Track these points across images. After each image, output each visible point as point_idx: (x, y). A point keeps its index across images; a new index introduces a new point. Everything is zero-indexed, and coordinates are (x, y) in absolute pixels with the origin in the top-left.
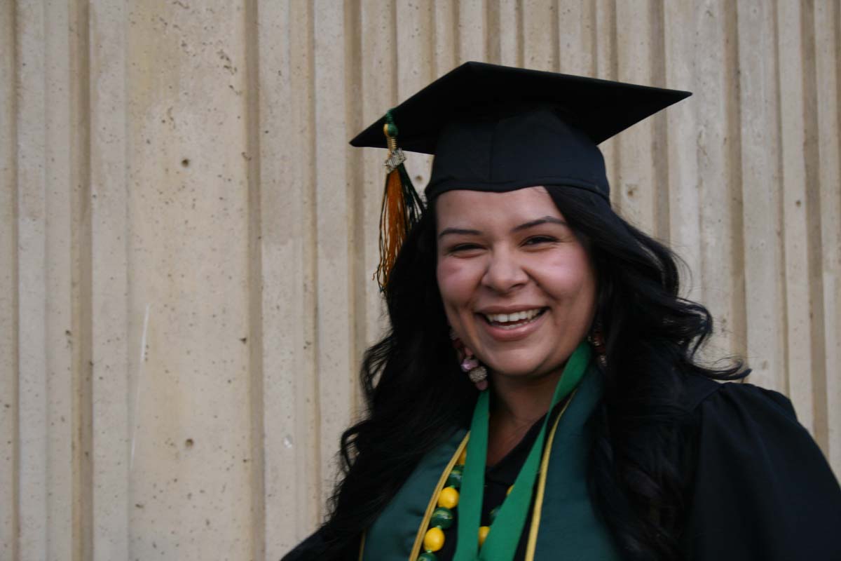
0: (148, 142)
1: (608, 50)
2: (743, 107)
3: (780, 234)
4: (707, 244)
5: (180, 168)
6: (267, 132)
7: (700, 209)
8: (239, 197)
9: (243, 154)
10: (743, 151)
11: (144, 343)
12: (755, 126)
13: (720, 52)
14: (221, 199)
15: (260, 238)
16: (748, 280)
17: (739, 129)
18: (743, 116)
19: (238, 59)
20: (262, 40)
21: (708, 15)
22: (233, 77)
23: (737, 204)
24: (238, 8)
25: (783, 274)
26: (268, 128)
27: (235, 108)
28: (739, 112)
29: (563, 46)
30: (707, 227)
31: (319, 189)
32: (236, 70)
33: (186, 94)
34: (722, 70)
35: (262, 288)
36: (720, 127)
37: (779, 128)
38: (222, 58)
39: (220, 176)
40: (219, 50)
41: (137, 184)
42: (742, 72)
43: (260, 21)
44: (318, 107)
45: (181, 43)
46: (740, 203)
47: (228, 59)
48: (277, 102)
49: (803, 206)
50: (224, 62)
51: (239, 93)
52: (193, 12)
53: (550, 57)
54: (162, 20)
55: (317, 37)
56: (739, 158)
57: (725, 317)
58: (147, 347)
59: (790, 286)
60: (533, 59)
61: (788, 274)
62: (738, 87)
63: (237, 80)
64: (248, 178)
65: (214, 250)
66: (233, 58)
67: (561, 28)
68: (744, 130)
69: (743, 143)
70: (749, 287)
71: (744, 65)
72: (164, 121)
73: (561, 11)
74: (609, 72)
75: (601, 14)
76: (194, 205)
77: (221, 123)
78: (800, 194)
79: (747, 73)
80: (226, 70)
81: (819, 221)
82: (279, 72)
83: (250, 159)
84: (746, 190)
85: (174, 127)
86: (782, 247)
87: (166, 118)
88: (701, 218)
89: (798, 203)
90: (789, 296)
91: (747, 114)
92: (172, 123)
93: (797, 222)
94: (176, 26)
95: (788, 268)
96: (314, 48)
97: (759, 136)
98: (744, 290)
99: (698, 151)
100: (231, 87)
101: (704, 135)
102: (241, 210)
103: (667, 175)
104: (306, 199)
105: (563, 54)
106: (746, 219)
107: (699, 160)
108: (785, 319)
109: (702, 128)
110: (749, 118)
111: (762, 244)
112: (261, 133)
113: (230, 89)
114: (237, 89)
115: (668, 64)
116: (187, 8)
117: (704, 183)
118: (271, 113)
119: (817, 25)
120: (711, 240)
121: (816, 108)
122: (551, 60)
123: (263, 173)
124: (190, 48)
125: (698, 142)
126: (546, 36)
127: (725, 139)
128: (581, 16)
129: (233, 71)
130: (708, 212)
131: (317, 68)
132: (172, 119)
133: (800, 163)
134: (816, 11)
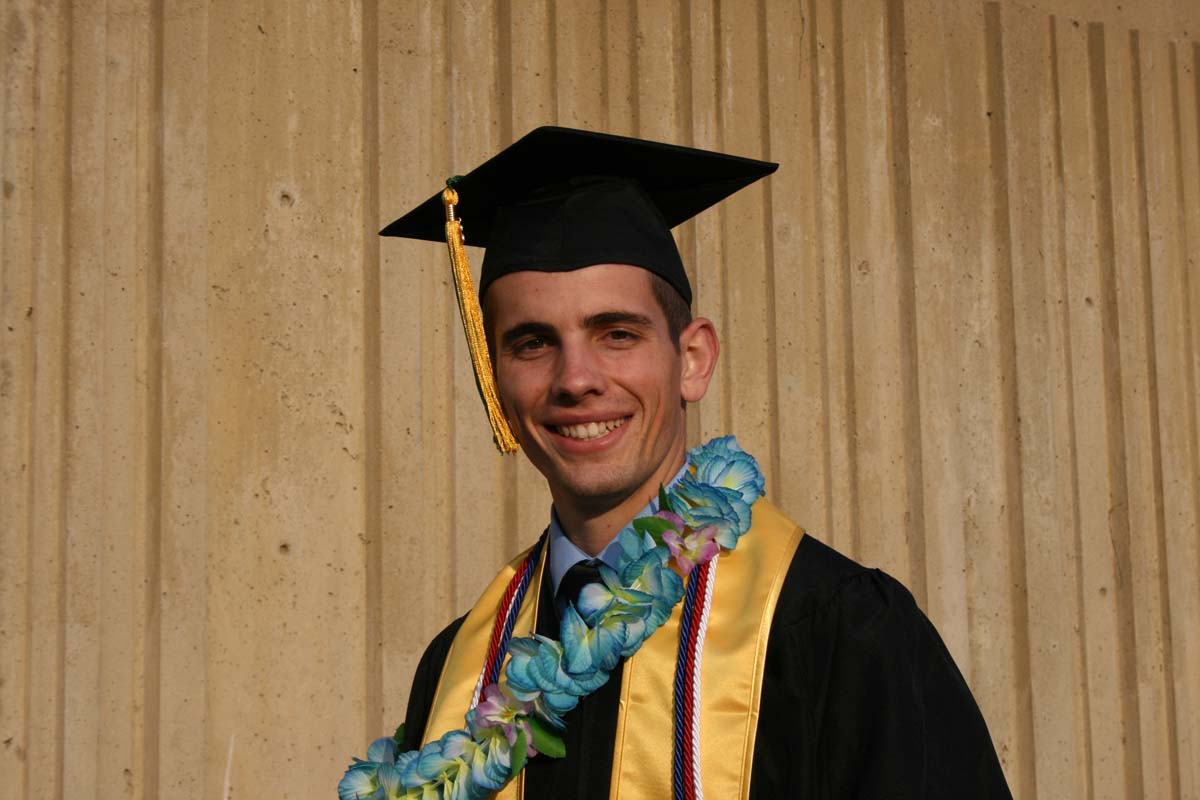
0: (236, 522)
1: (844, 393)
2: (1025, 466)
3: (1080, 632)
4: (980, 646)
5: (278, 555)
6: (391, 507)
7: (970, 600)
8: (354, 592)
9: (360, 535)
10: (1026, 524)
11: (227, 784)
12: (1043, 490)
13: (996, 394)
14: (331, 594)
15: (380, 645)
16: (1036, 693)
17: (1020, 495)
18: (1025, 477)
19: (355, 413)
20: (385, 389)
21: (977, 344)
22: (347, 437)
23: (1020, 593)
24: (356, 349)
25: (1085, 685)
26: (392, 502)
27: (352, 476)
28: (1020, 472)
29: (782, 389)
30: (980, 624)
31: (459, 580)
32: (351, 427)
33: (286, 459)
34: (997, 417)
35: (383, 710)
36: (996, 491)
37: (1076, 492)
38: (334, 412)
39: (329, 565)
40: (330, 403)
41: (221, 577)
42: (1022, 420)
43: (383, 364)
44: (459, 473)
45: (280, 394)
46: (1025, 591)
47: (341, 414)
48: (404, 468)
49: (1111, 595)
50: (337, 418)
51: (355, 458)
52: (297, 355)
53: (766, 404)
54: (256, 365)
55: (457, 384)
56: (1022, 532)
57: (1007, 744)
58: (231, 789)
59: (1093, 701)
60: (743, 405)
61: (1090, 685)
62: (1018, 439)
63: (354, 441)
64: (366, 566)
65: (321, 661)
66: (347, 413)
67: (779, 366)
68: (1026, 496)
69: (1026, 514)
70: (1037, 703)
71: (1025, 411)
72: (257, 495)
73: (779, 344)
74: (844, 422)
75: (834, 347)
76: (294, 603)
77: (332, 497)
78: (1108, 580)
79: (1030, 421)
80: (339, 428)
81: (1132, 613)
82: (408, 429)
83: (369, 542)
84: (1031, 575)
85: (271, 502)
86: (1083, 649)
87: (259, 490)
88: (970, 611)
89: (1103, 591)
90: (1093, 715)
91: (1031, 475)
92: (268, 496)
93: (1103, 616)
94: (274, 373)
95: (1090, 676)
96: (454, 397)
97: (1047, 503)
98: (1030, 707)
99: (965, 523)
100: (345, 449)
101: (973, 504)
102: (357, 608)
103: (924, 555)
104: (442, 593)
105: (782, 400)
106: (1031, 612)
107: (966, 534)
108: (1089, 745)
109: (972, 492)
110: (1034, 479)
111: (1054, 646)
112: (383, 509)
113: (344, 452)
114: (352, 451)
115: (924, 410)
116: (289, 349)
117: (974, 566)
118: (397, 482)
119: (1122, 357)
120: (985, 640)
121: (1125, 466)
122: (767, 407)
123: (385, 560)
124: (291, 401)
125: (964, 511)
126: (762, 378)
127: (1003, 507)
128: (807, 350)
129: (348, 429)
130: (980, 604)
131: (458, 423)
132: (268, 492)
133: (1106, 538)
134: (1122, 340)
